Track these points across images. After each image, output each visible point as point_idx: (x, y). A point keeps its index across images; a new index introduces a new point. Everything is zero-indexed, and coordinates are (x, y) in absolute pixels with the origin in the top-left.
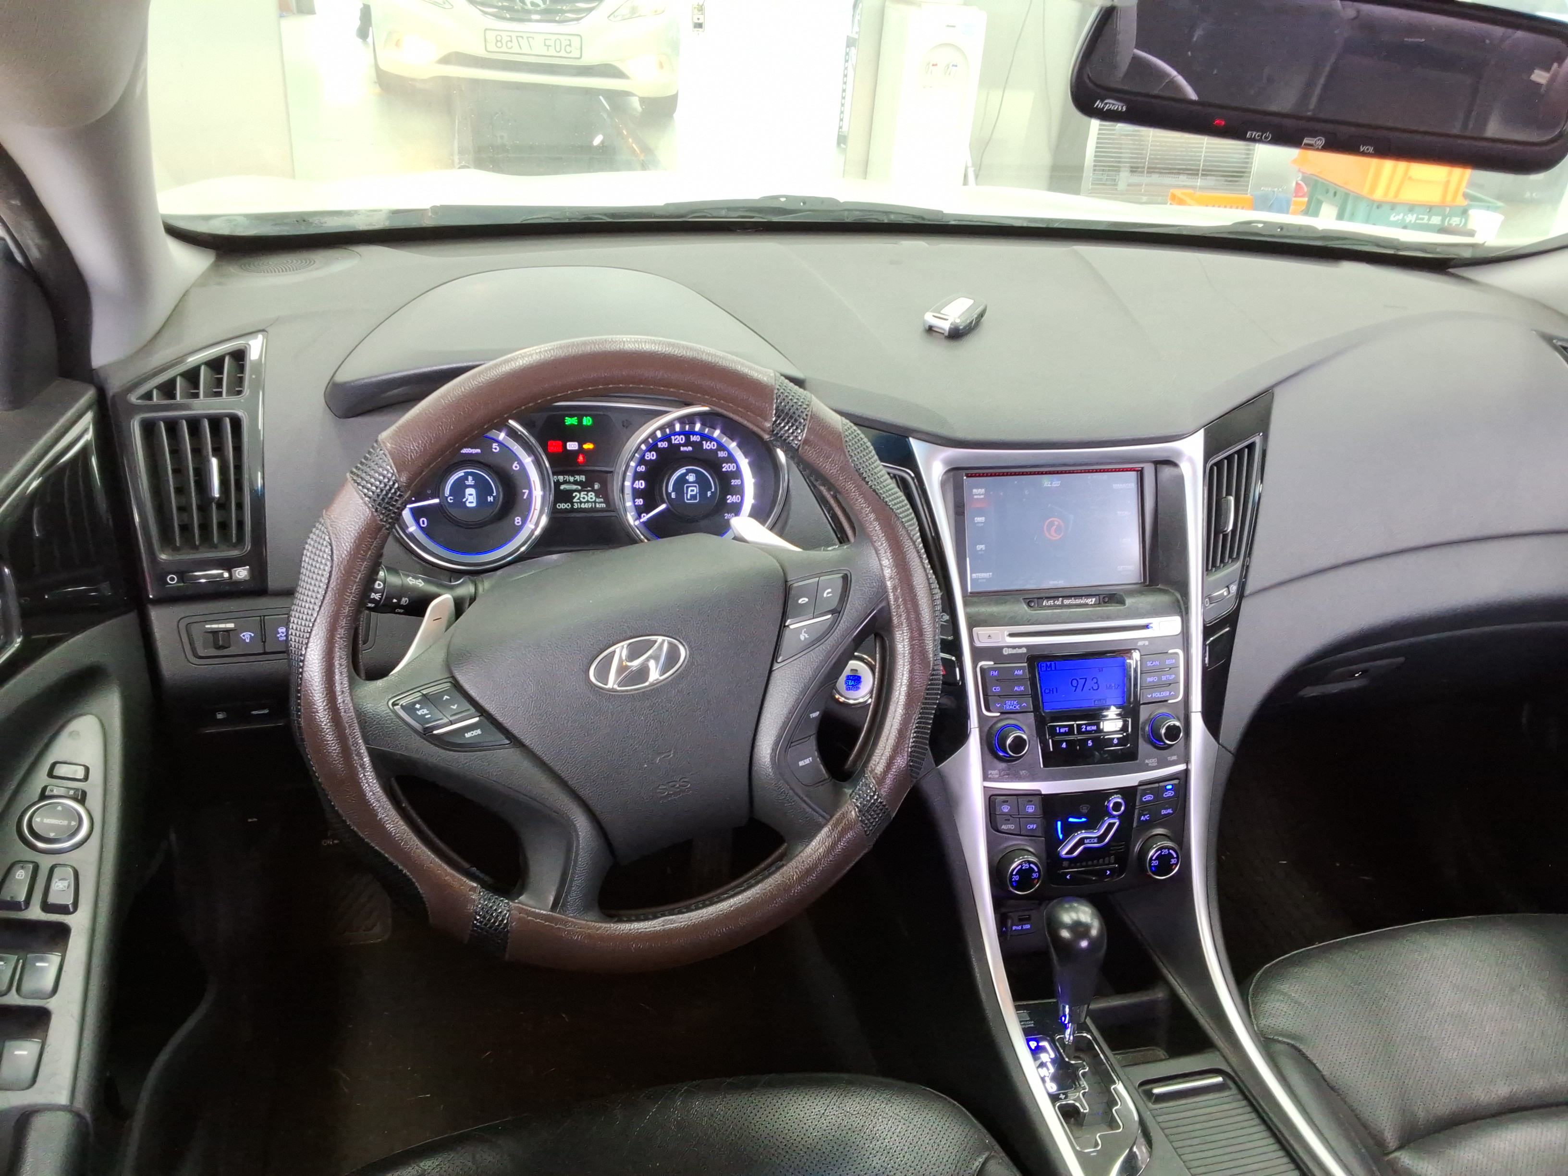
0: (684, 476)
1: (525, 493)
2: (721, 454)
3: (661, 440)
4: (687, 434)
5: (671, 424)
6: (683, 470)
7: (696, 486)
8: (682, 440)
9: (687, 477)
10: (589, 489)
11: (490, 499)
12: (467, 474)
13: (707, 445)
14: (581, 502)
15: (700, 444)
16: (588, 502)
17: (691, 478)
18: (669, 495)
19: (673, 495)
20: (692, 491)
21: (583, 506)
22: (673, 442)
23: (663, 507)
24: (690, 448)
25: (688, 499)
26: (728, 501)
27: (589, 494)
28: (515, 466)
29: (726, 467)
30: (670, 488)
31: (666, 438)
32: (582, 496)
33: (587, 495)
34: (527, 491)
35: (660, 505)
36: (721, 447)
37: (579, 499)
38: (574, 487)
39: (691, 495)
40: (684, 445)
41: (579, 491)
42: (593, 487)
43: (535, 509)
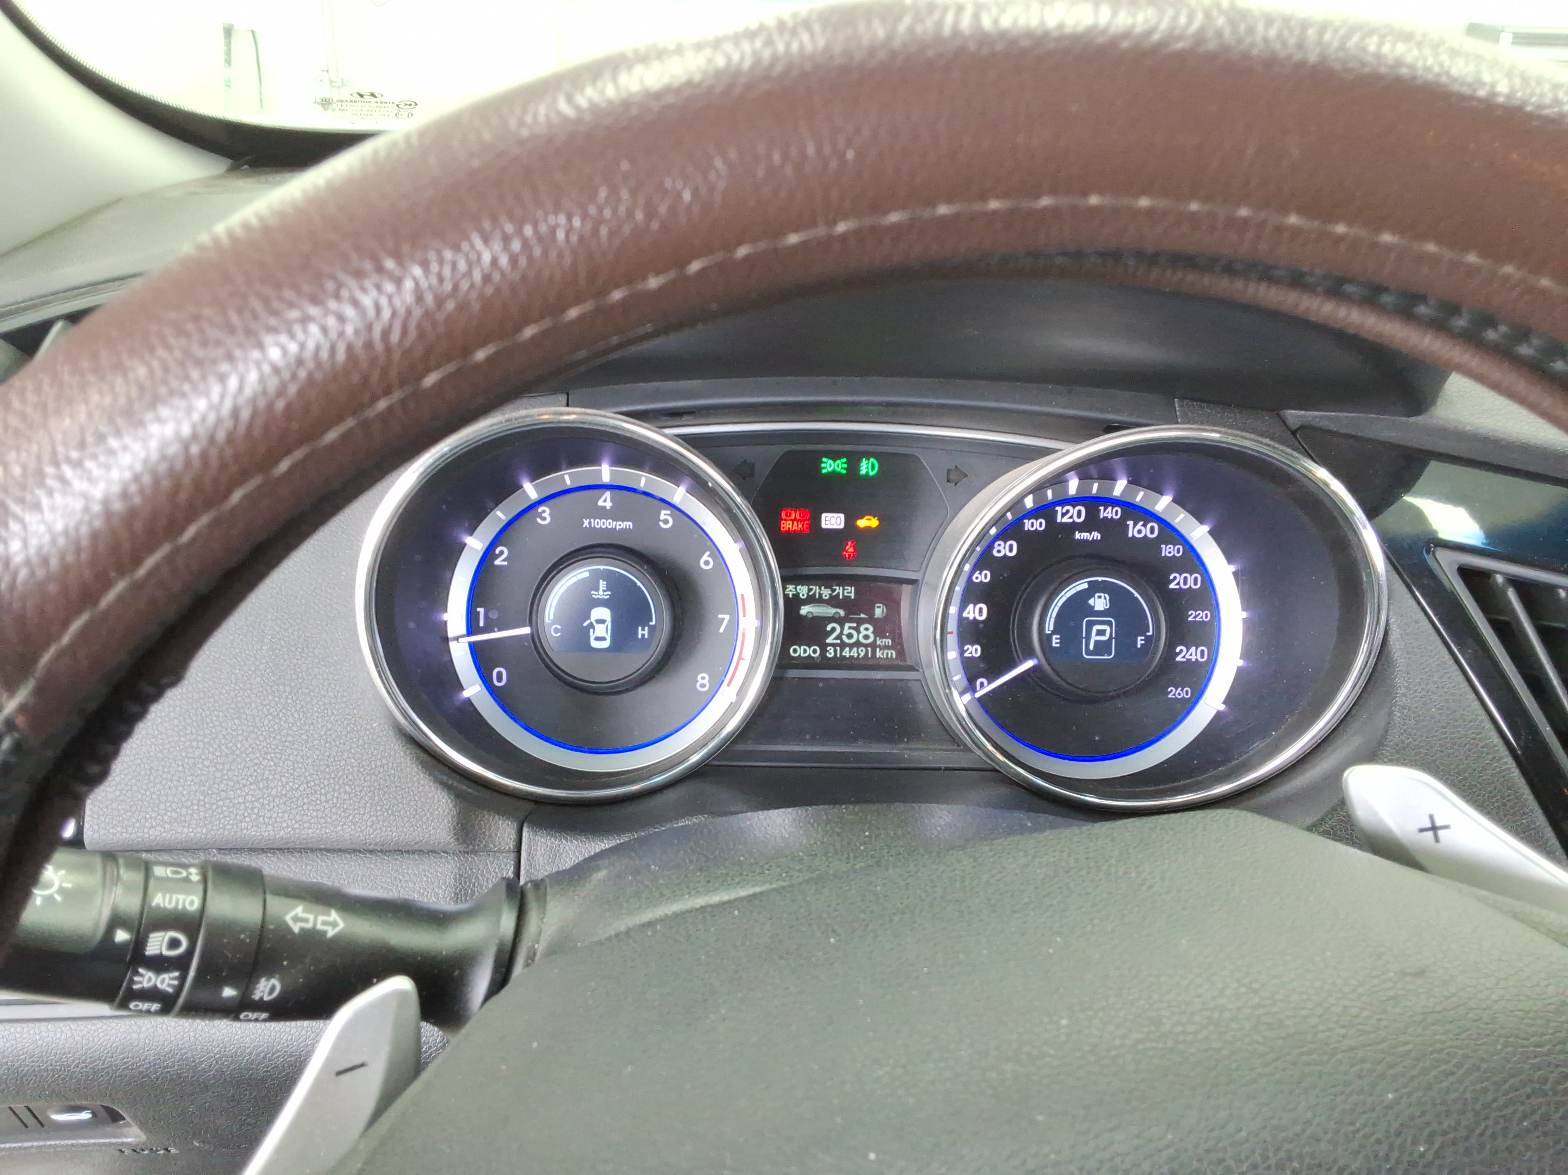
0: (1081, 599)
1: (723, 619)
2: (1169, 551)
3: (1034, 513)
4: (1092, 503)
5: (1057, 479)
6: (1082, 585)
7: (1109, 623)
8: (1079, 516)
9: (1091, 602)
10: (862, 616)
11: (643, 632)
12: (596, 576)
13: (1136, 530)
14: (843, 645)
15: (1120, 524)
16: (858, 644)
17: (1100, 603)
18: (1045, 640)
19: (1055, 641)
20: (1101, 633)
21: (846, 653)
22: (1059, 520)
23: (1029, 664)
24: (1097, 535)
25: (1088, 652)
26: (1179, 659)
27: (862, 628)
28: (706, 562)
29: (1178, 581)
30: (1050, 626)
31: (1044, 510)
32: (846, 631)
33: (857, 629)
34: (727, 617)
35: (1021, 663)
36: (1170, 533)
37: (839, 637)
38: (830, 611)
39: (1096, 642)
40: (1084, 527)
41: (841, 621)
42: (871, 613)
43: (740, 658)
